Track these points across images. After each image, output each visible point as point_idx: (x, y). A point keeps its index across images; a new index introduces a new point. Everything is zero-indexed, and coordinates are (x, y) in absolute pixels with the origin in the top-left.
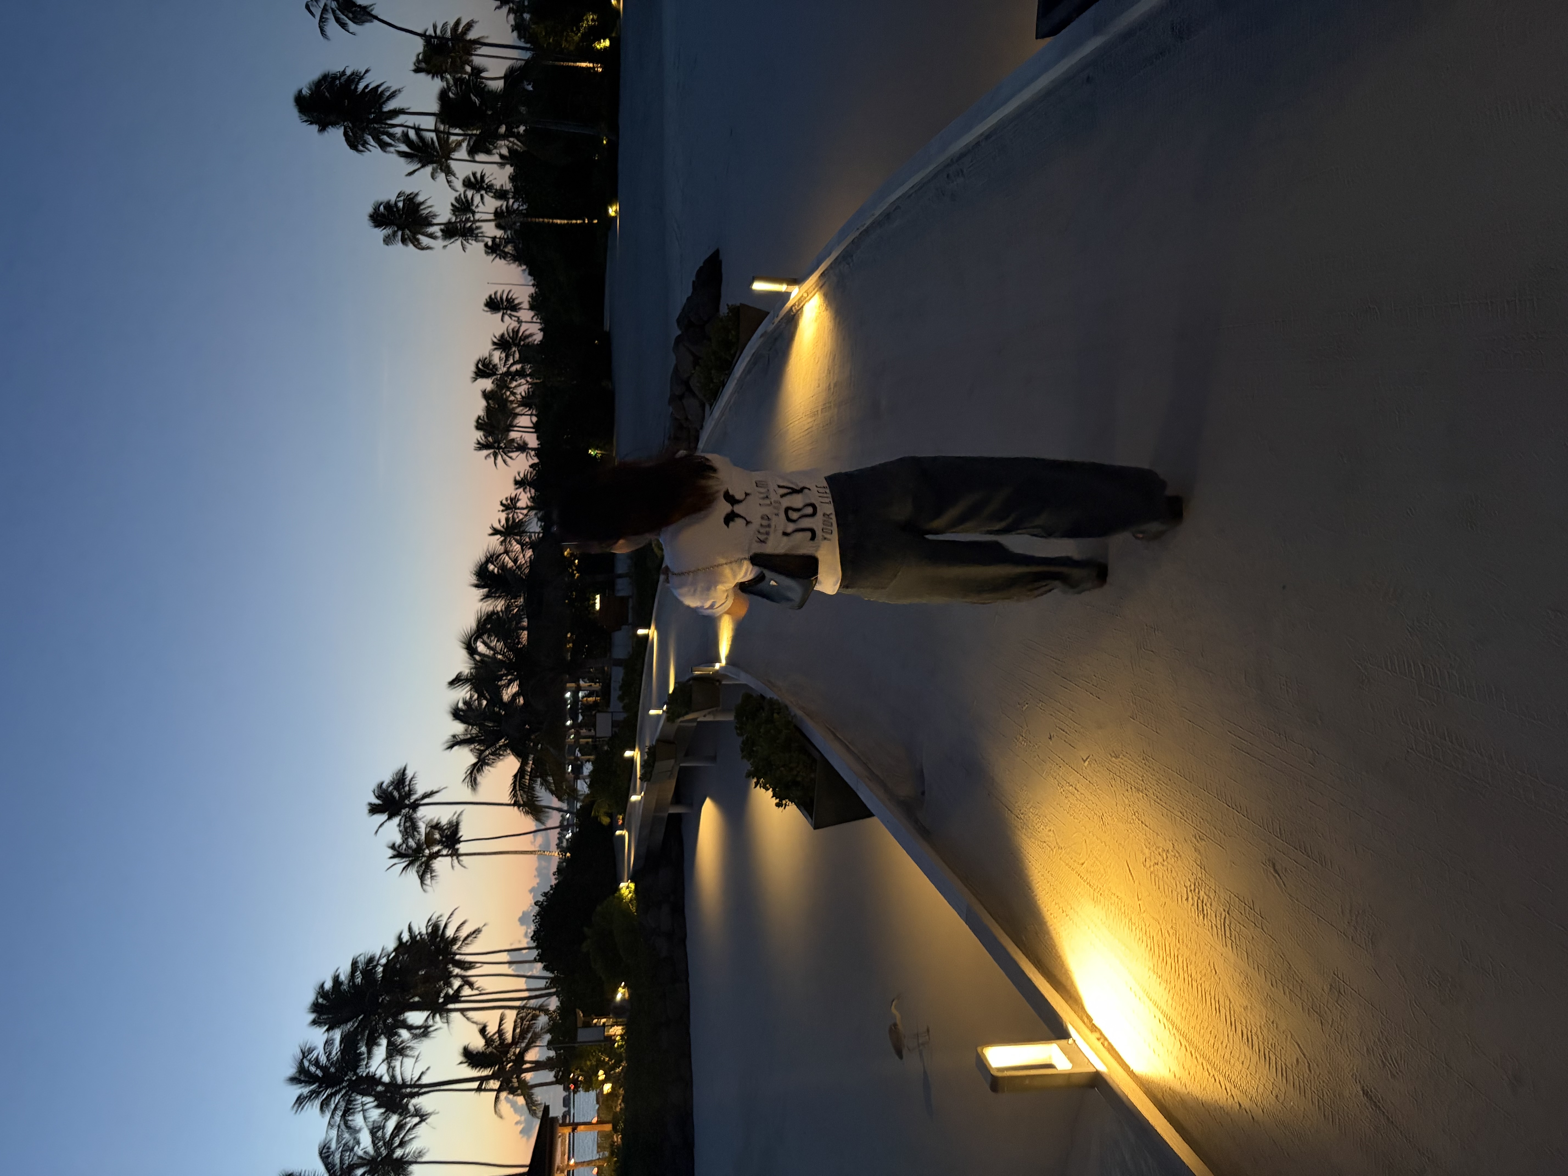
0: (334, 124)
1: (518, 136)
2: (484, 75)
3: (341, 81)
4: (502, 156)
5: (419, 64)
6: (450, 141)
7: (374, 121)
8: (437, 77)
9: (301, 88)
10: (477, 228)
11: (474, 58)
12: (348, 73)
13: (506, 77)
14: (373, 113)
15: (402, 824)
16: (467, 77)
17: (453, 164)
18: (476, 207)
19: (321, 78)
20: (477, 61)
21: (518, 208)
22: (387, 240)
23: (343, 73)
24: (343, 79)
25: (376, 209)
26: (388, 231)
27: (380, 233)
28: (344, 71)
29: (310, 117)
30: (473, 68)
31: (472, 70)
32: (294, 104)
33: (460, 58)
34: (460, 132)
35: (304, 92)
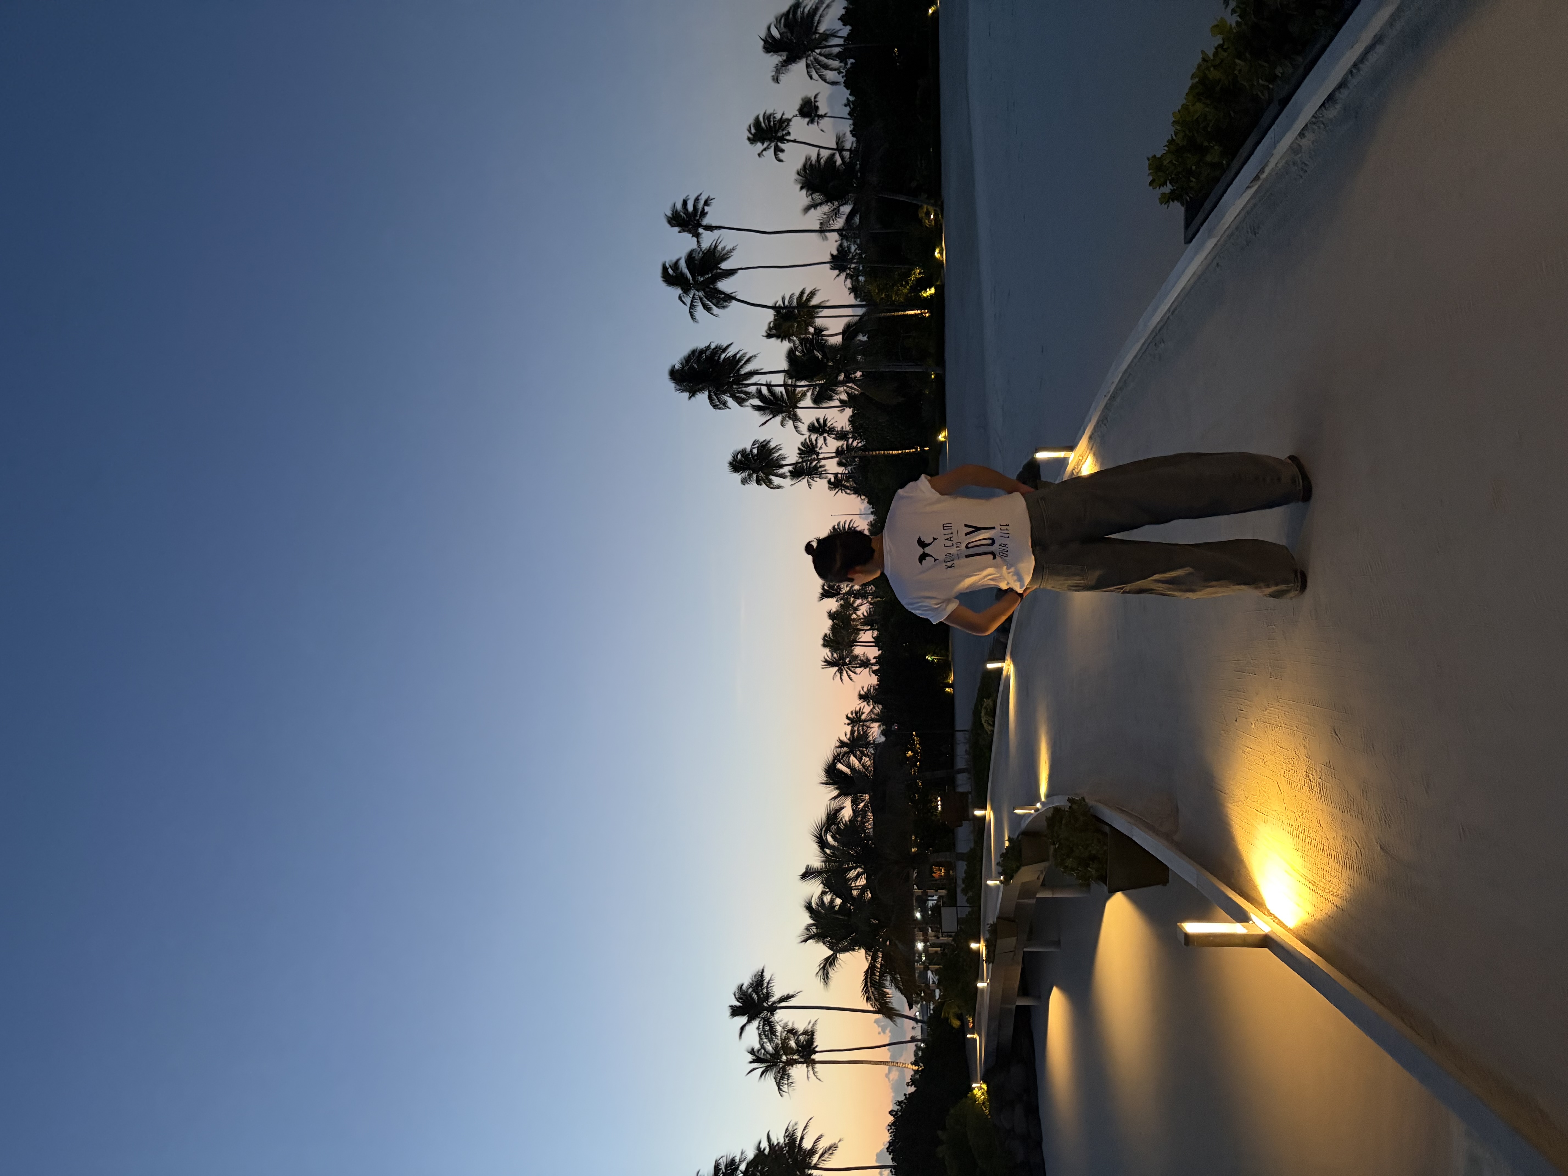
0: (701, 390)
1: (854, 381)
2: (824, 333)
3: (707, 354)
4: (841, 401)
5: (770, 331)
6: (797, 392)
7: (734, 383)
8: (785, 340)
9: (674, 364)
10: (821, 467)
11: (817, 320)
12: (713, 346)
13: (843, 333)
14: (732, 377)
15: (761, 1027)
16: (811, 336)
17: (799, 412)
18: (819, 449)
19: (690, 353)
20: (819, 322)
21: (857, 445)
22: (744, 481)
23: (708, 347)
24: (708, 353)
25: (735, 457)
26: (745, 474)
27: (738, 477)
28: (709, 345)
29: (681, 386)
30: (815, 329)
31: (815, 331)
32: (669, 377)
33: (805, 321)
34: (807, 383)
35: (677, 367)
